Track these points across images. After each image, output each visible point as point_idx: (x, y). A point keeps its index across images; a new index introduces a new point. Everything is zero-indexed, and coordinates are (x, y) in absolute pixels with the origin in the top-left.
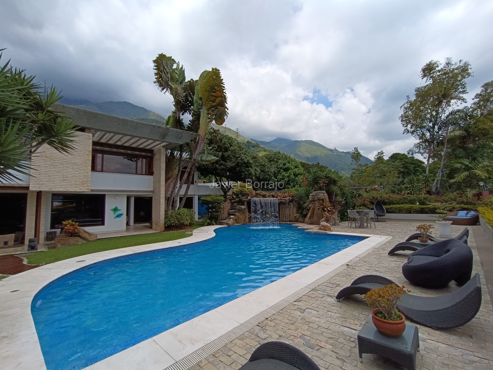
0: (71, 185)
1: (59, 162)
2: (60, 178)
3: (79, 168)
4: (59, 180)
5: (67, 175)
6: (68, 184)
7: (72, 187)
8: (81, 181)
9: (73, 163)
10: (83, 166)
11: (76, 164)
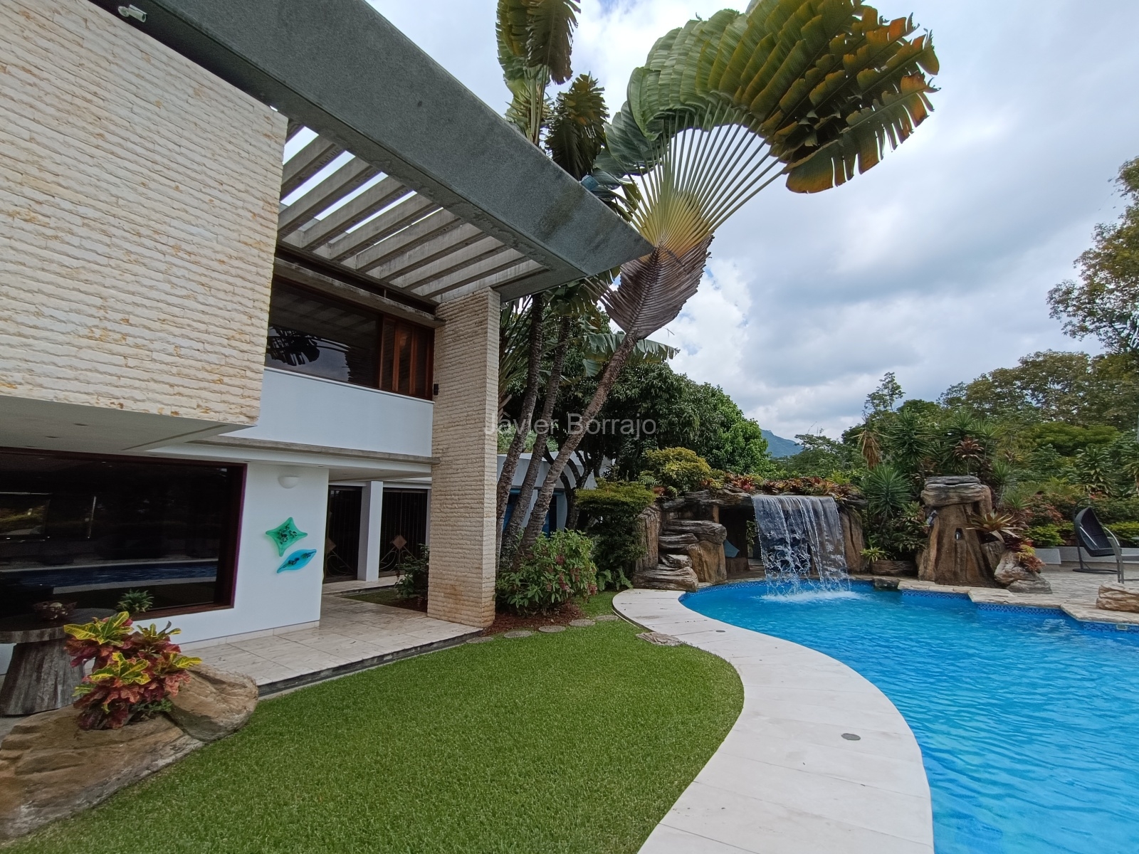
0: (146, 376)
1: (82, 210)
2: (73, 317)
3: (203, 280)
4: (70, 327)
5: (129, 308)
6: (131, 362)
7: (152, 385)
8: (213, 358)
9: (172, 242)
10: (226, 273)
11: (190, 253)
